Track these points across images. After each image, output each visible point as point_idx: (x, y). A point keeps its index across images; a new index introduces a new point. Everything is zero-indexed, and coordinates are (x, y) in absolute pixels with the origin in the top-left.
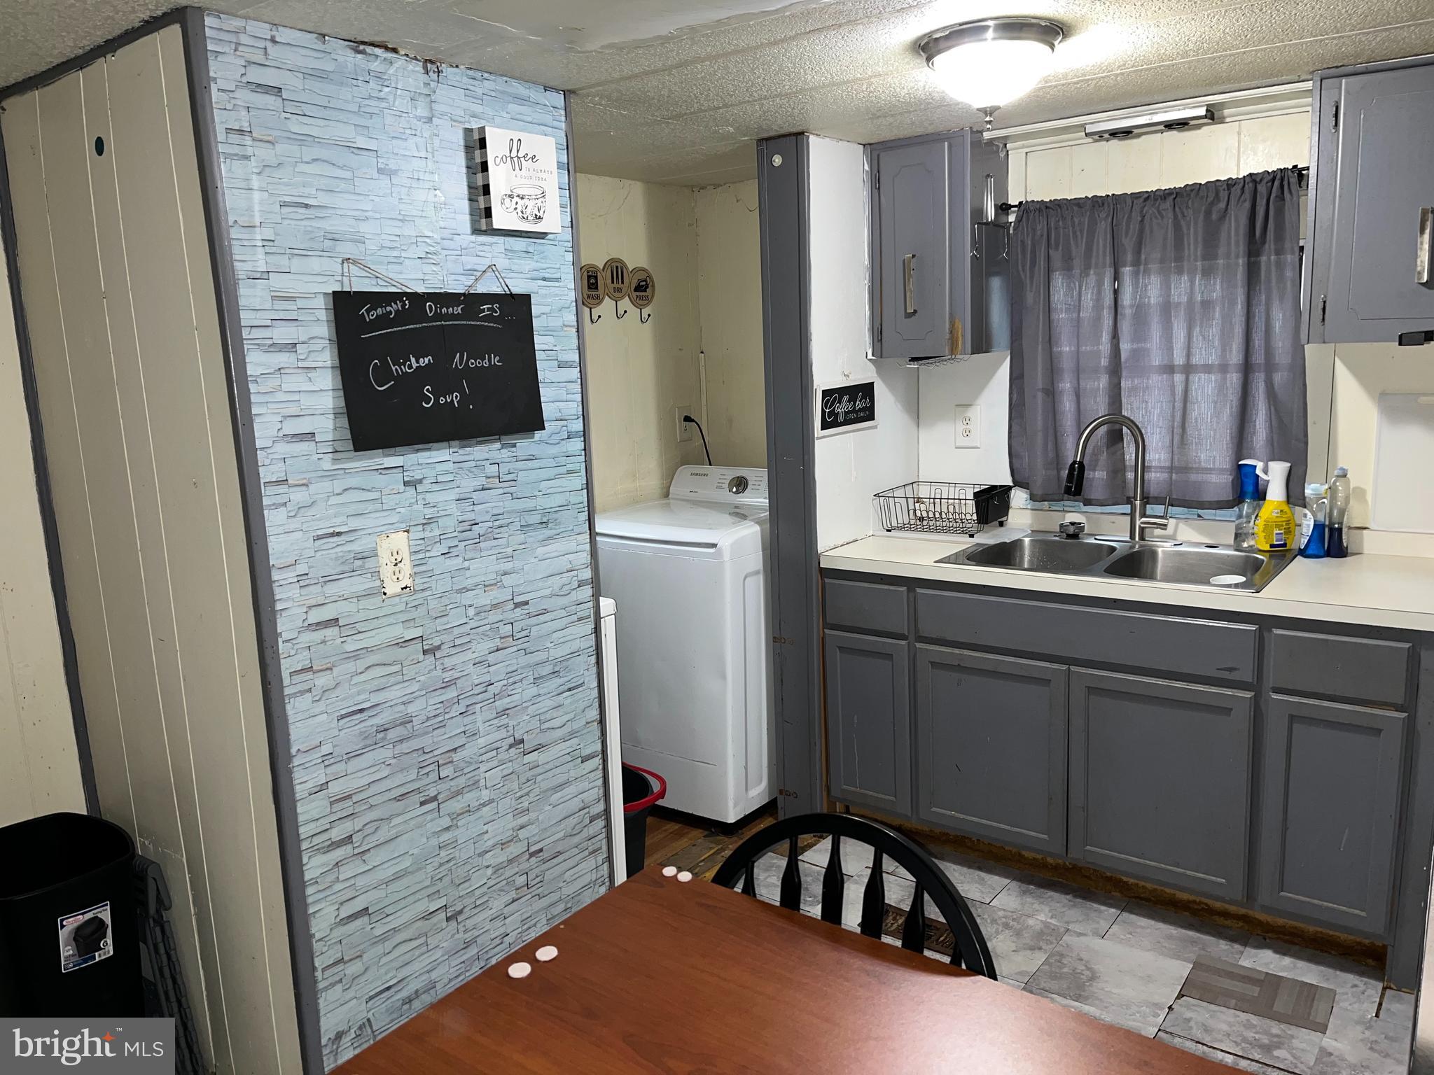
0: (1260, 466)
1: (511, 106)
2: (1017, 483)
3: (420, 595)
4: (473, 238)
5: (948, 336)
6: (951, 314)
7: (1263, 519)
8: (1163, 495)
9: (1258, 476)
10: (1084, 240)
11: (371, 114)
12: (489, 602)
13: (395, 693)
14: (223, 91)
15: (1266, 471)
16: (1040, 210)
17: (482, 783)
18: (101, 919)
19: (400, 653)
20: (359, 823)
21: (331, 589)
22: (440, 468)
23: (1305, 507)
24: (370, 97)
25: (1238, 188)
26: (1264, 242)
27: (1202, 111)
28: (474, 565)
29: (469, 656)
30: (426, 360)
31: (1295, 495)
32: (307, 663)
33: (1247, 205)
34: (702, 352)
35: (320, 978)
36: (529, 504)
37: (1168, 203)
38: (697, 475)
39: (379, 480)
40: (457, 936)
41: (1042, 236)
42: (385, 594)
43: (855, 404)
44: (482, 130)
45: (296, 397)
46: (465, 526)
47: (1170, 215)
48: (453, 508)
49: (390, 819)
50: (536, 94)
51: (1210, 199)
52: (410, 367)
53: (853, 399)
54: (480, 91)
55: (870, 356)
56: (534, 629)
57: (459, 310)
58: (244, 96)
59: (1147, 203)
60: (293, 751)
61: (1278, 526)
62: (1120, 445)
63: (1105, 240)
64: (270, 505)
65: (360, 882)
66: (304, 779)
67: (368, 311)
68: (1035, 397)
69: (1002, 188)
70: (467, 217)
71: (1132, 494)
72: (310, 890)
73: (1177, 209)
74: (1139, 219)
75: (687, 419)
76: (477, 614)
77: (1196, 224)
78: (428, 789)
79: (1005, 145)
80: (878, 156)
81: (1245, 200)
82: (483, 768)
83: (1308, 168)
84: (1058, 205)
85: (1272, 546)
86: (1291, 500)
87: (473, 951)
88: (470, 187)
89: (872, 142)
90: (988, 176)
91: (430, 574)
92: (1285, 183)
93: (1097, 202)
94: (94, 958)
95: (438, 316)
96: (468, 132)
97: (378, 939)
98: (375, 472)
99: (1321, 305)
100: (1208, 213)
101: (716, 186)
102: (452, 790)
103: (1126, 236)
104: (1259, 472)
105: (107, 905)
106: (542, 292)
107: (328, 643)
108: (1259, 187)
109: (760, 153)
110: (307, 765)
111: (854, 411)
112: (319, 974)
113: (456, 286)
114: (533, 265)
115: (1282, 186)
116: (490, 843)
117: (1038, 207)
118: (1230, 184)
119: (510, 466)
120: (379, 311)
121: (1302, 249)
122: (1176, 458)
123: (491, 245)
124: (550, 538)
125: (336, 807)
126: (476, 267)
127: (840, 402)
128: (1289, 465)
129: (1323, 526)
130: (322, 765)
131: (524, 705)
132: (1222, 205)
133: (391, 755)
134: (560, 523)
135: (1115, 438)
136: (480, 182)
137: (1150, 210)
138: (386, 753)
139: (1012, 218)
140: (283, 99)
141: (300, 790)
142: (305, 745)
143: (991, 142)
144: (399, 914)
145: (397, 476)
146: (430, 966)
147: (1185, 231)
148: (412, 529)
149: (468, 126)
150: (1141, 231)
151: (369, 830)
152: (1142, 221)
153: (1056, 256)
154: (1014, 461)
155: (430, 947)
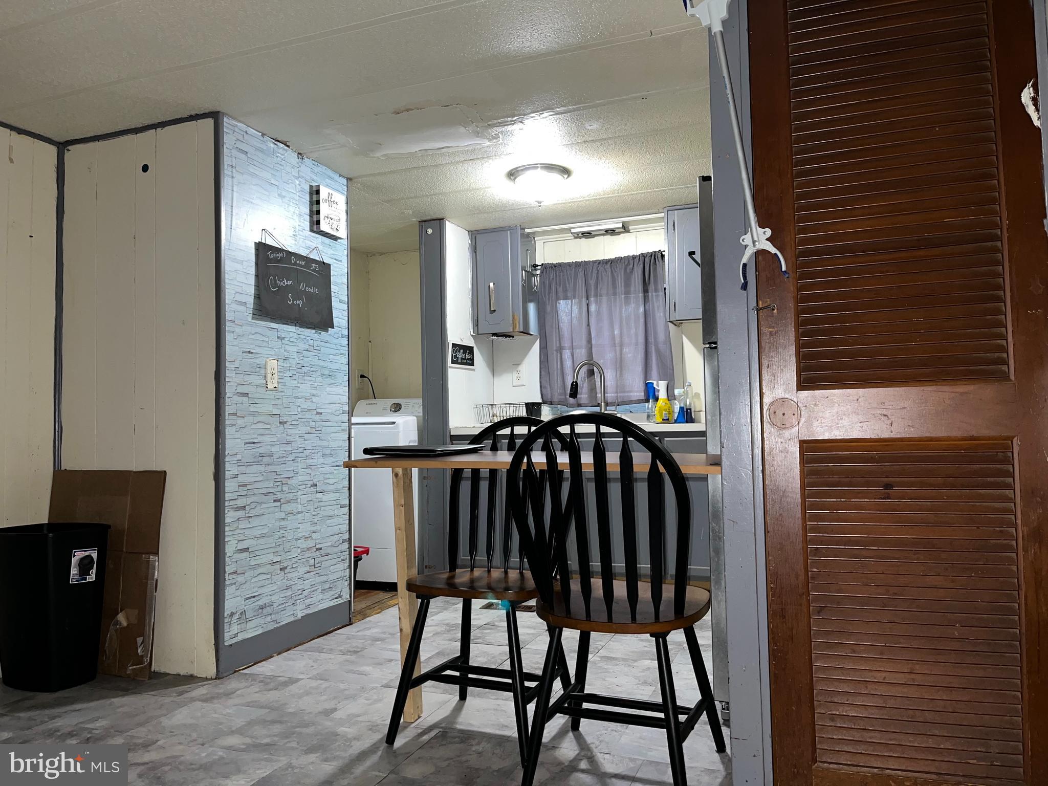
0: (655, 383)
1: (327, 179)
2: (544, 402)
3: (280, 394)
4: (310, 233)
5: (511, 322)
6: (513, 312)
7: (658, 407)
8: (614, 401)
9: (655, 388)
10: (573, 280)
11: (278, 170)
12: (306, 407)
13: (267, 439)
14: (228, 149)
15: (658, 385)
16: (552, 267)
17: (299, 500)
18: (92, 557)
19: (271, 419)
20: (249, 500)
21: (247, 378)
22: (292, 334)
23: (675, 400)
24: (277, 164)
25: (637, 258)
26: (649, 283)
27: (620, 225)
28: (302, 386)
29: (297, 431)
30: (290, 282)
31: (671, 397)
32: (234, 411)
33: (642, 266)
34: (370, 342)
35: (227, 578)
36: (325, 364)
37: (608, 266)
38: (370, 404)
39: (269, 333)
40: (283, 581)
41: (553, 279)
42: (267, 388)
43: (465, 355)
44: (318, 186)
45: (241, 285)
46: (299, 366)
47: (610, 270)
48: (295, 355)
49: (261, 503)
50: (336, 177)
51: (626, 264)
52: (284, 283)
53: (464, 352)
54: (316, 171)
55: (472, 333)
56: (324, 428)
57: (303, 263)
58: (235, 152)
59: (600, 265)
60: (226, 453)
61: (665, 410)
62: (593, 377)
63: (582, 280)
64: (229, 331)
65: (247, 532)
66: (230, 469)
67: (271, 254)
68: (553, 354)
69: (533, 257)
70: (308, 223)
71: (600, 402)
72: (227, 529)
73: (612, 268)
74: (596, 272)
75: (362, 376)
76: (302, 411)
77: (621, 275)
78: (277, 495)
79: (534, 238)
80: (475, 237)
81: (640, 264)
82: (300, 493)
83: (664, 251)
84: (560, 265)
85: (663, 420)
86: (669, 398)
87: (289, 593)
88: (310, 211)
89: (472, 230)
90: (528, 250)
91: (285, 385)
92: (656, 257)
93: (578, 264)
94: (86, 579)
95: (295, 264)
96: (311, 187)
97: (252, 567)
98: (267, 328)
99: (674, 304)
100: (625, 269)
101: (381, 254)
102: (287, 499)
103: (591, 279)
104: (655, 386)
105: (96, 550)
106: (335, 265)
107: (244, 404)
108: (646, 259)
109: (420, 228)
110: (231, 462)
111: (465, 359)
112: (227, 575)
113: (303, 253)
114: (332, 252)
115: (655, 259)
116: (300, 535)
117: (551, 266)
118: (634, 257)
119: (319, 343)
120: (275, 255)
121: (665, 289)
122: (619, 382)
123: (316, 238)
124: (332, 384)
125: (241, 488)
126: (311, 247)
127: (459, 352)
128: (667, 382)
129: (683, 407)
130: (237, 465)
131: (318, 466)
132: (631, 266)
133: (264, 470)
134: (336, 378)
135: (591, 373)
136: (315, 209)
137: (601, 268)
138: (262, 468)
139: (538, 272)
140: (248, 157)
141: (228, 474)
142: (232, 452)
143: (529, 234)
144: (261, 557)
145: (275, 333)
146: (272, 592)
147: (616, 277)
148: (280, 360)
149: (311, 184)
150: (597, 278)
151: (253, 506)
152: (598, 273)
153: (560, 289)
154: (543, 390)
155: (273, 582)
